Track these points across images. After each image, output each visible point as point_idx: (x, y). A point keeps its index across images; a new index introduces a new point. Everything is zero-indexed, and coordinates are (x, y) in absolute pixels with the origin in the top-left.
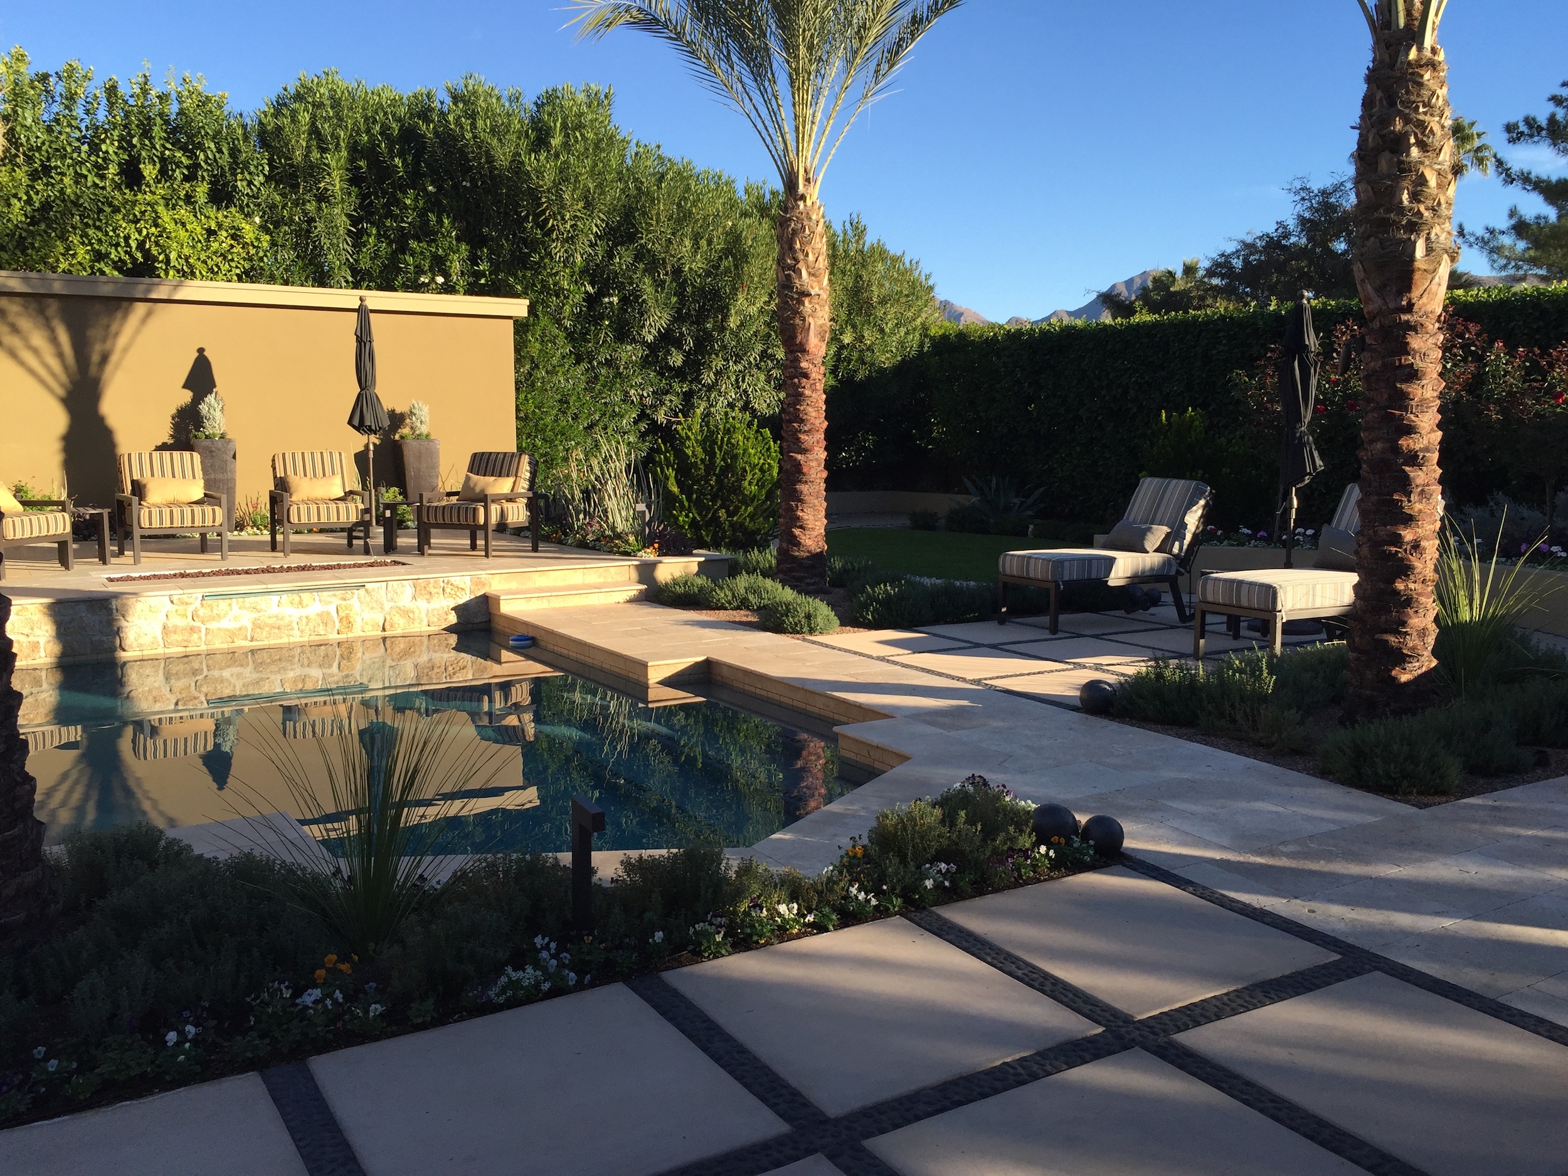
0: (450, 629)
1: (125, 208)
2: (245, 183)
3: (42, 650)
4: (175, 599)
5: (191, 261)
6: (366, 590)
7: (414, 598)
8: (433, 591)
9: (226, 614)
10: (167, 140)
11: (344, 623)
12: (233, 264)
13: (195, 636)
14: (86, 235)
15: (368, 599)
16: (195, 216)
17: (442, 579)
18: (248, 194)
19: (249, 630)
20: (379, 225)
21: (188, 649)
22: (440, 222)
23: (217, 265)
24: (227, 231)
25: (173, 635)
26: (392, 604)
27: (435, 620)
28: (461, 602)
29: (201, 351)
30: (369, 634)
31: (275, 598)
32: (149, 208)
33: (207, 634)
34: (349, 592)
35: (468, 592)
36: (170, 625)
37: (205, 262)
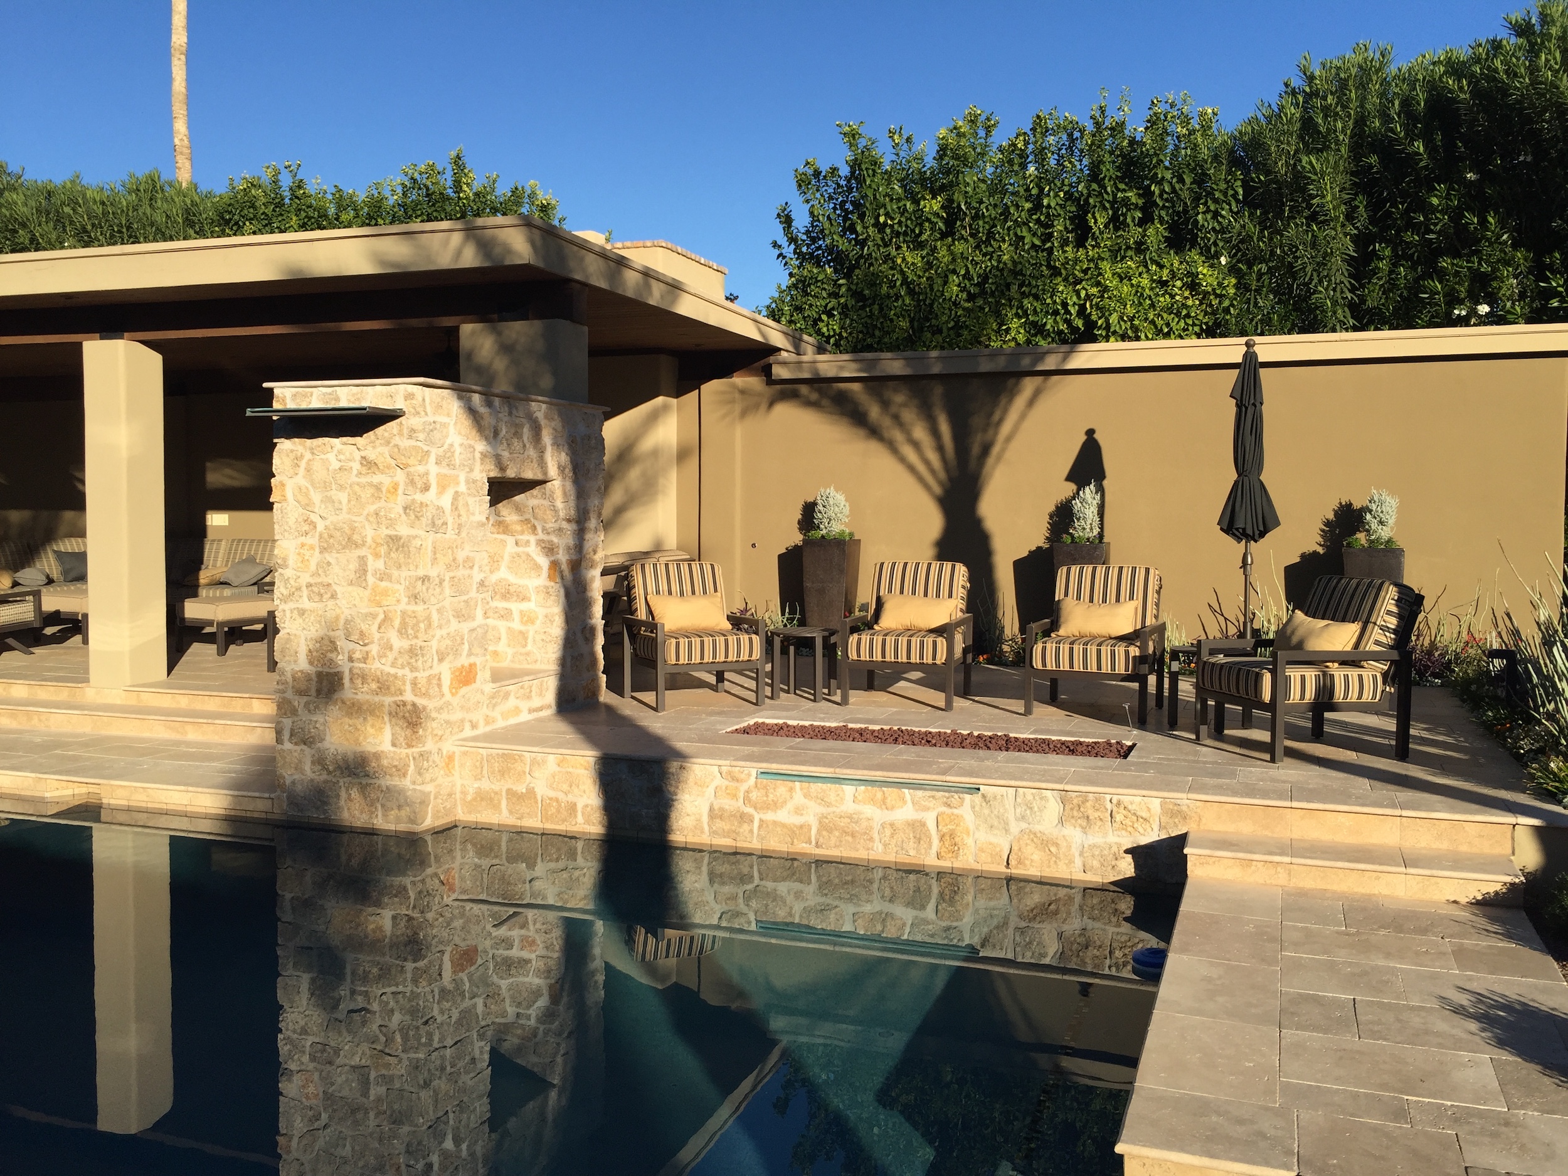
0: (1123, 886)
1: (1066, 269)
2: (1209, 216)
3: (579, 815)
4: (724, 769)
5: (1136, 322)
6: (984, 796)
7: (1061, 821)
8: (1093, 815)
9: (785, 802)
10: (1121, 179)
11: (947, 844)
12: (1190, 322)
13: (746, 827)
14: (1021, 307)
15: (986, 811)
16: (1146, 266)
17: (1108, 797)
18: (1214, 229)
19: (814, 832)
20: (1395, 243)
21: (739, 845)
22: (1483, 222)
23: (1168, 325)
24: (1181, 279)
25: (718, 820)
26: (1024, 825)
27: (1096, 863)
28: (1144, 840)
29: (1090, 433)
30: (986, 868)
31: (849, 790)
32: (1092, 265)
33: (760, 827)
34: (956, 796)
35: (1156, 827)
36: (716, 807)
37: (1153, 322)
